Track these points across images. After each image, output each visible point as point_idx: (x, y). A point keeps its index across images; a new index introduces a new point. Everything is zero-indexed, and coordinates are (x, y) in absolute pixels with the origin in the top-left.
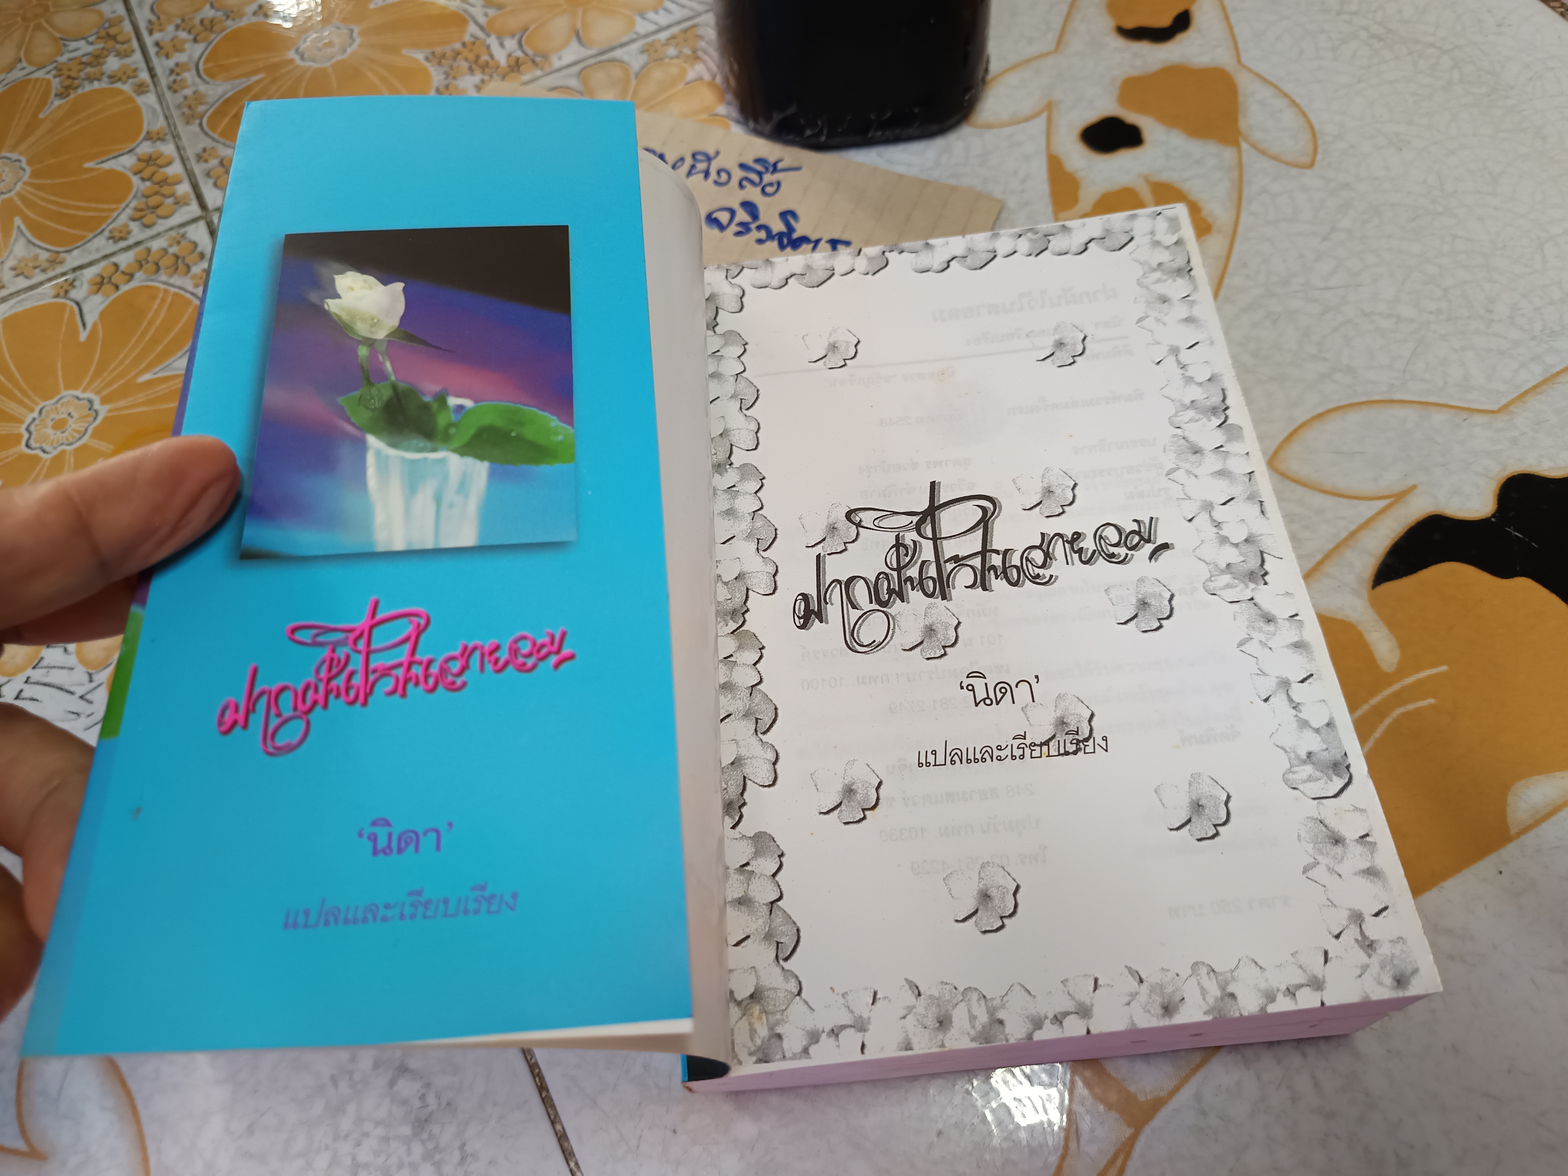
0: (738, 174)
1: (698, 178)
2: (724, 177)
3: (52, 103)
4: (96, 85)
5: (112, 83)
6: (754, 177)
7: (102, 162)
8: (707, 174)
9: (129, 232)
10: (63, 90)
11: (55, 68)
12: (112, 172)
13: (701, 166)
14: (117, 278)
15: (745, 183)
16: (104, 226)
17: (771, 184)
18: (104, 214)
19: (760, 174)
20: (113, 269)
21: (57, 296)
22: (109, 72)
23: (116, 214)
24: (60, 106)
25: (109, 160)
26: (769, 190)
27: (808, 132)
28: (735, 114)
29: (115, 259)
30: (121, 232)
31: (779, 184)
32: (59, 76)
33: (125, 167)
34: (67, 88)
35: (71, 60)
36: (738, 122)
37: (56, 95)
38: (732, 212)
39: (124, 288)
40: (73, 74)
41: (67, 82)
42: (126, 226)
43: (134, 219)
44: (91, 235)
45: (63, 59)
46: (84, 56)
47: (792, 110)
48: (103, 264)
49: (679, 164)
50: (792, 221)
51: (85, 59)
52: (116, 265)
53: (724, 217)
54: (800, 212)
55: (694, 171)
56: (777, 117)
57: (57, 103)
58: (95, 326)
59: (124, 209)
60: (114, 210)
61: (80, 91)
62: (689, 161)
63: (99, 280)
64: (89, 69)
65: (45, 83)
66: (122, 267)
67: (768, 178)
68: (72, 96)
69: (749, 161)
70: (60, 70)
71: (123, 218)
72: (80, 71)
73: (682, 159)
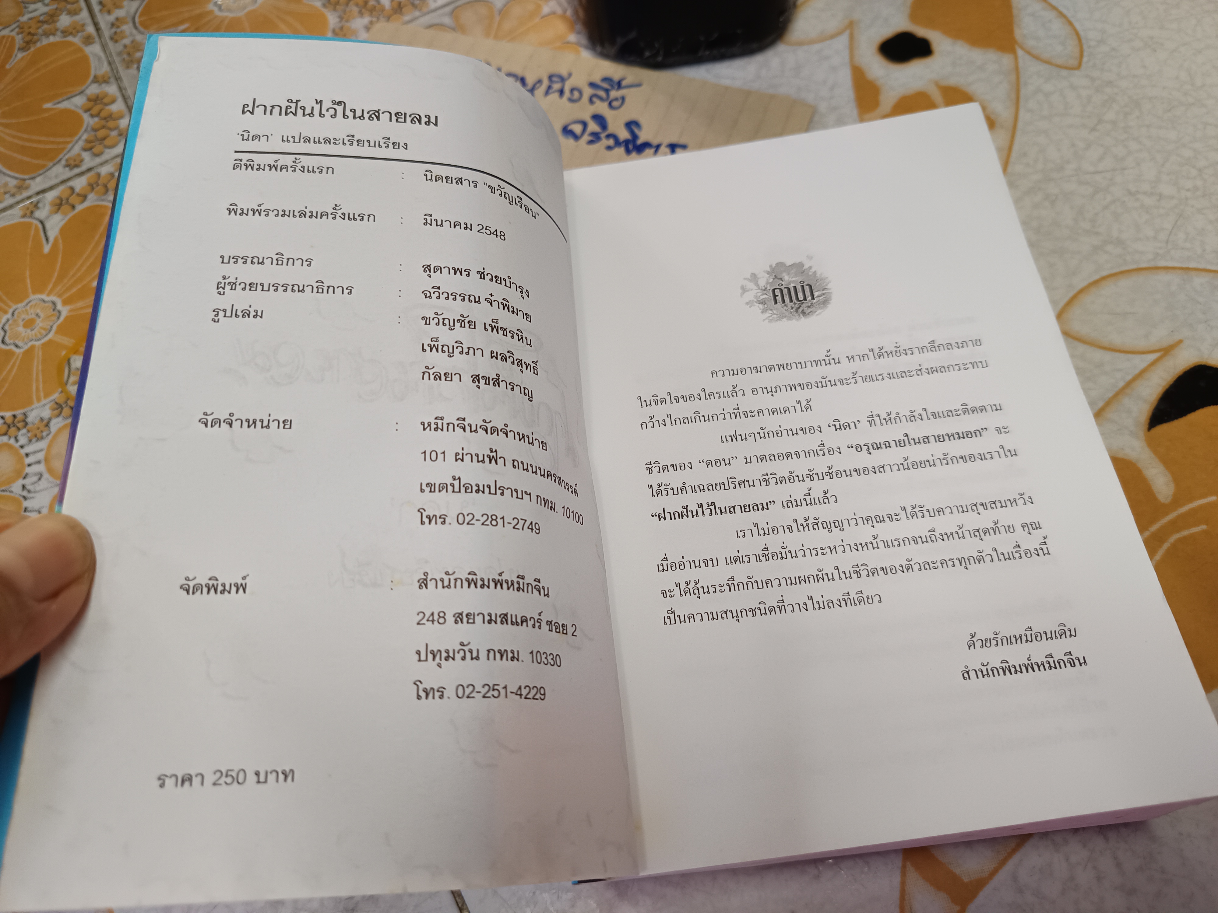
0: (588, 92)
1: (554, 96)
2: (576, 94)
3: (16, 56)
4: (52, 39)
5: (65, 37)
6: (602, 94)
7: (59, 103)
8: (561, 92)
9: (82, 161)
10: (25, 45)
11: (18, 26)
12: (67, 111)
13: (557, 86)
14: (73, 199)
15: (594, 99)
16: (61, 156)
17: (616, 99)
18: (61, 146)
19: (607, 91)
20: (69, 192)
21: (24, 216)
22: (62, 28)
23: (70, 146)
24: (22, 58)
25: (63, 101)
26: (615, 104)
27: (647, 54)
28: (584, 40)
29: (71, 183)
30: (75, 160)
31: (623, 99)
32: (21, 33)
33: (77, 106)
34: (28, 43)
35: (30, 19)
36: (586, 48)
37: (19, 49)
38: (585, 124)
39: (80, 208)
40: (32, 31)
41: (28, 38)
42: (79, 155)
43: (85, 150)
44: (51, 164)
45: (24, 19)
46: (41, 15)
47: (633, 35)
48: (62, 188)
49: (538, 85)
50: (636, 130)
51: (42, 18)
52: (72, 189)
53: (577, 129)
54: (642, 121)
55: (550, 91)
56: (620, 41)
57: (20, 55)
58: (56, 239)
59: (77, 142)
60: (68, 143)
61: (39, 45)
62: (546, 83)
63: (58, 201)
64: (46, 27)
65: (10, 39)
66: (77, 189)
67: (614, 94)
68: (32, 49)
69: (597, 79)
70: (22, 28)
71: (77, 149)
72: (38, 28)
73: (540, 81)
